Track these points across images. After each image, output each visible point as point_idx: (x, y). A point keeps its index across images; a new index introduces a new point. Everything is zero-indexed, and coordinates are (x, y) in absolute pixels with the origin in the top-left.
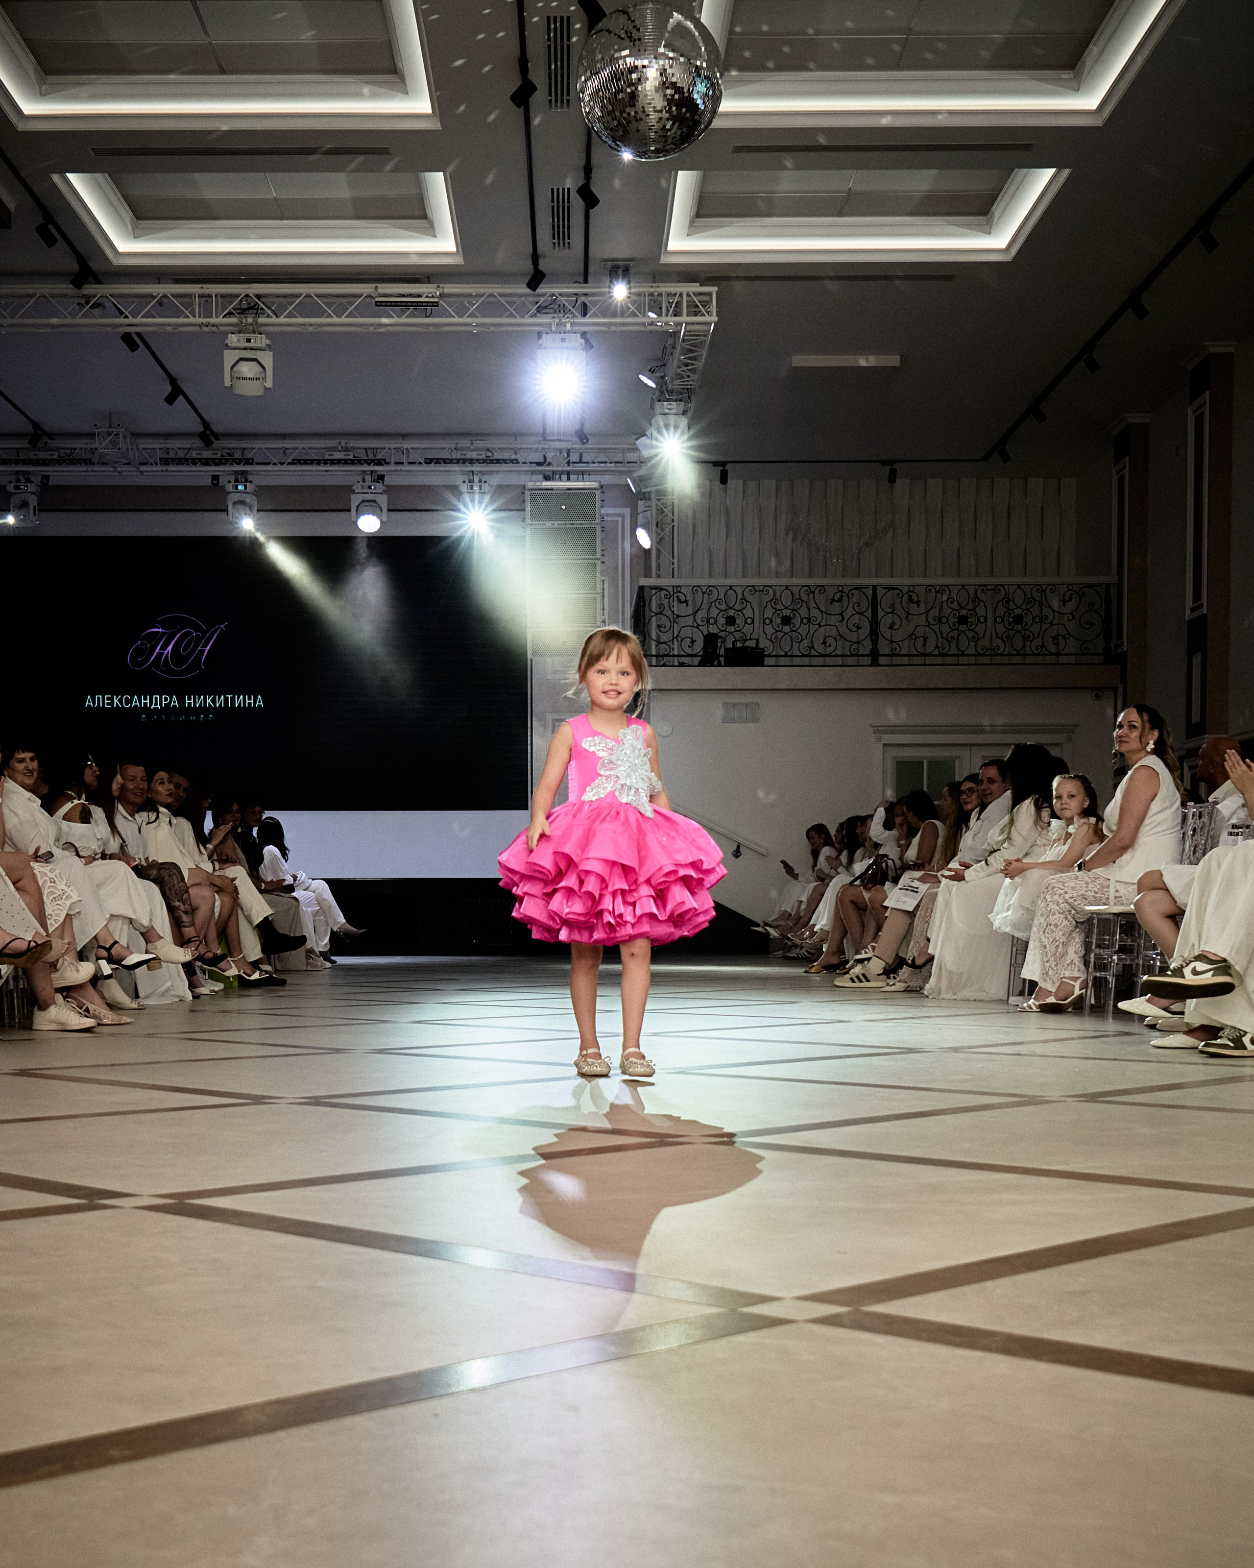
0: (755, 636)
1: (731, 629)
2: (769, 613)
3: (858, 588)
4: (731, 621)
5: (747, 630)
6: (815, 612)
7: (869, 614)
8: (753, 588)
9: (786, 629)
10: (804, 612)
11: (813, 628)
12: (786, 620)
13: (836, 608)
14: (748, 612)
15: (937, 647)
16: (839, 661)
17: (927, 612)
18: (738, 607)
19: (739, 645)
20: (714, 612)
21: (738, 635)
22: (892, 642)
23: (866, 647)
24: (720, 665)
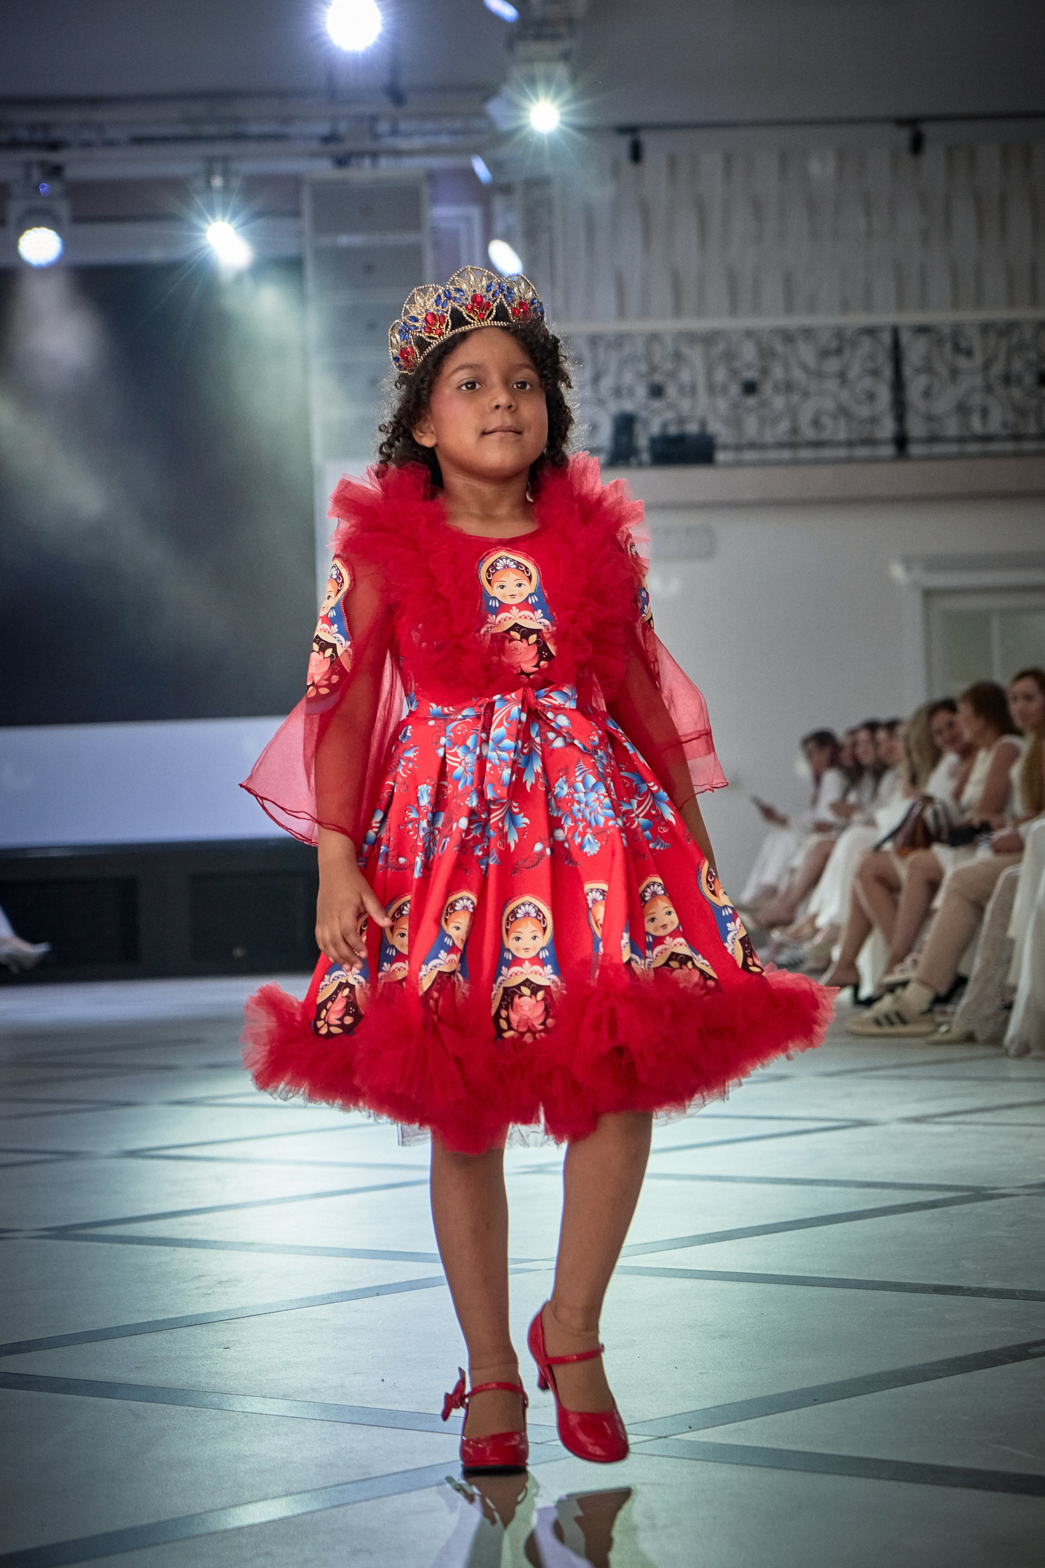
0: (699, 413)
1: (657, 404)
2: (721, 375)
3: (871, 332)
4: (657, 391)
5: (685, 405)
6: (798, 374)
7: (888, 372)
8: (691, 337)
9: (751, 401)
10: (778, 373)
11: (796, 398)
12: (750, 388)
13: (832, 365)
14: (685, 376)
15: (1005, 424)
16: (842, 453)
17: (987, 366)
18: (669, 366)
19: (673, 430)
20: (628, 378)
21: (669, 415)
22: (930, 418)
23: (887, 428)
24: (641, 465)
